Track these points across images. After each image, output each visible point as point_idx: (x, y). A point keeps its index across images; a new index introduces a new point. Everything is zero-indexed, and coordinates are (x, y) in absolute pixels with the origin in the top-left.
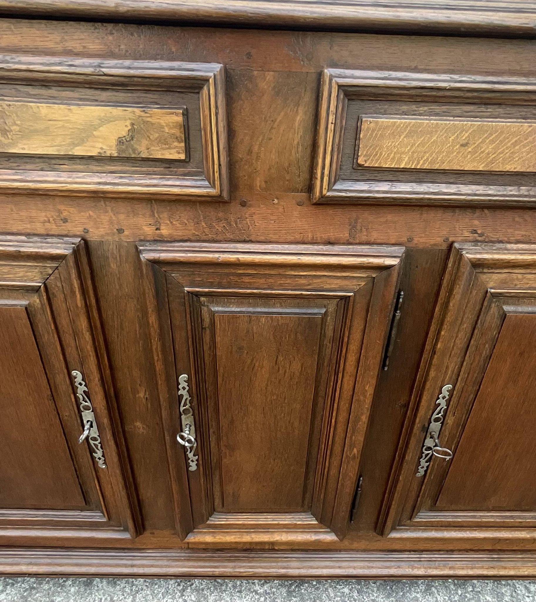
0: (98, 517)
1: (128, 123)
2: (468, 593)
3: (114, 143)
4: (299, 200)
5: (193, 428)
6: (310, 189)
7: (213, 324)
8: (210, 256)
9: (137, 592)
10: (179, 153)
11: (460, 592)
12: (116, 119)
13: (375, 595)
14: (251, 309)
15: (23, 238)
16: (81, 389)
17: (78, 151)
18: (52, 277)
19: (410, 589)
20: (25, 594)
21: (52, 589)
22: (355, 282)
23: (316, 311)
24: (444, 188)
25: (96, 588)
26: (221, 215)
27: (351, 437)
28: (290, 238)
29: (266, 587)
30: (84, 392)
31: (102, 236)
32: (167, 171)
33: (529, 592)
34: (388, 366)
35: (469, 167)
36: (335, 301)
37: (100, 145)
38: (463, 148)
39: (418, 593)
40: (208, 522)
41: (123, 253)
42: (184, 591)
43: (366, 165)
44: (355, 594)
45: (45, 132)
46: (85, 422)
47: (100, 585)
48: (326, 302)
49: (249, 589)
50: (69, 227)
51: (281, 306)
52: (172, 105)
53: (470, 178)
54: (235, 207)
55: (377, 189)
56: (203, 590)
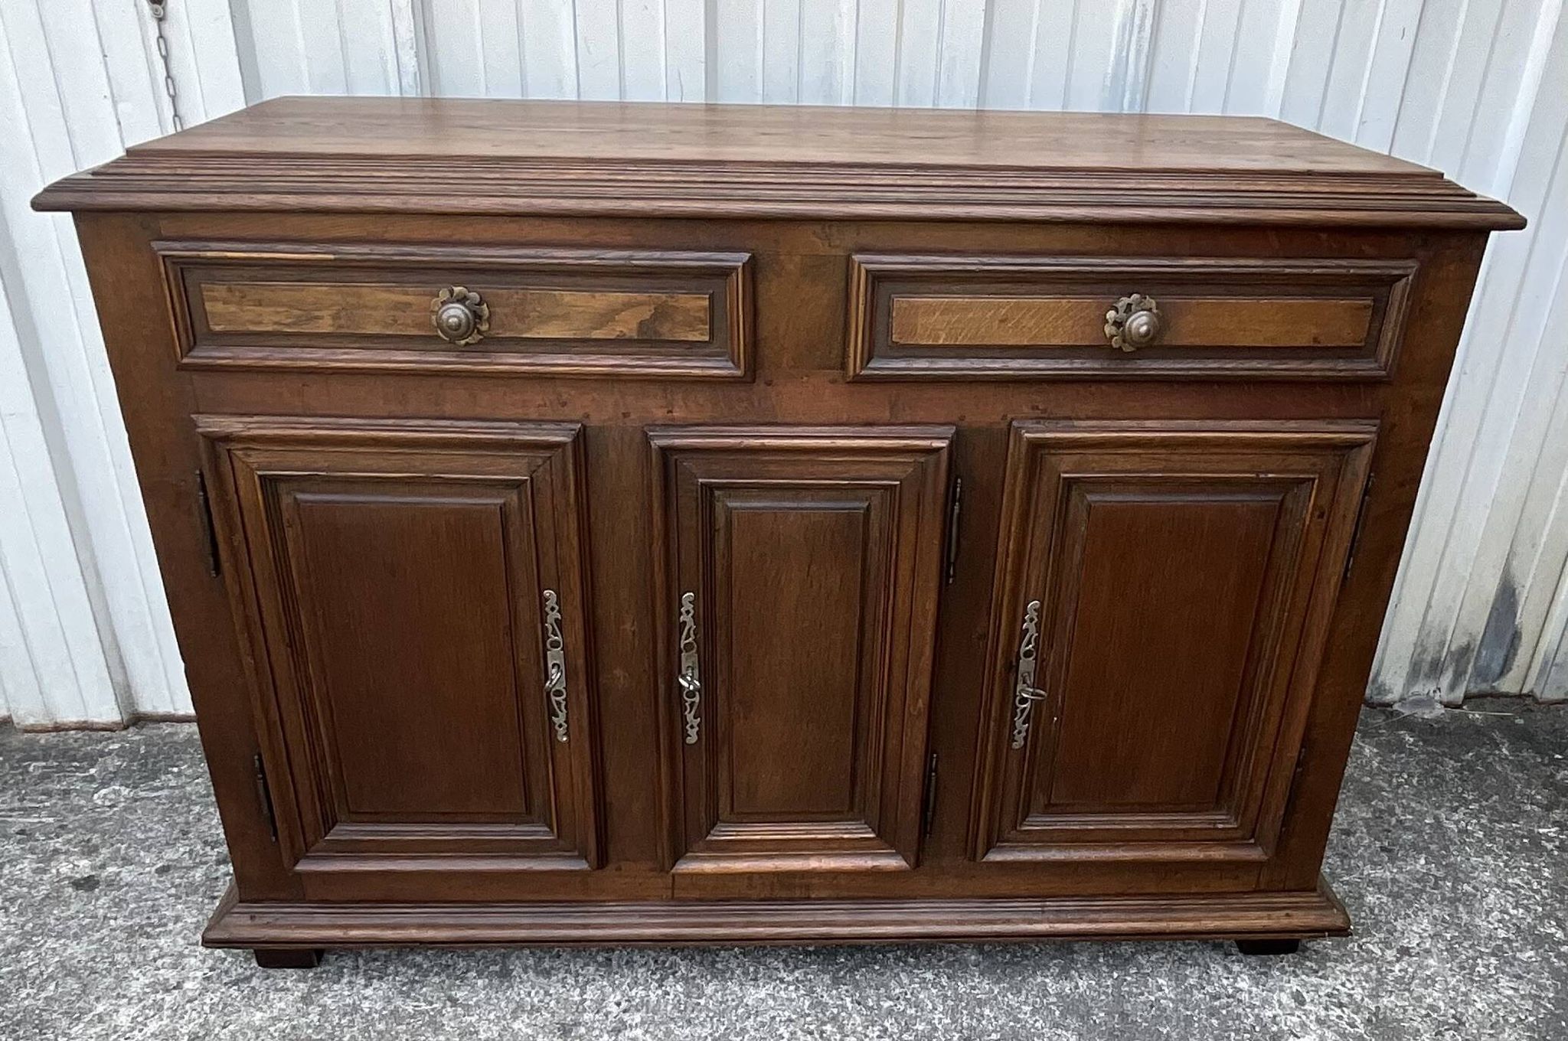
0: (540, 832)
1: (653, 307)
2: (1129, 975)
3: (634, 325)
4: (831, 378)
5: (696, 672)
6: (843, 366)
7: (729, 523)
8: (732, 441)
9: (587, 983)
10: (702, 334)
11: (1115, 975)
12: (640, 304)
13: (977, 980)
14: (776, 504)
15: (516, 425)
16: (553, 616)
17: (597, 334)
18: (541, 469)
19: (1034, 972)
20: (404, 989)
21: (447, 982)
22: (900, 468)
23: (857, 504)
24: (988, 364)
25: (518, 980)
26: (743, 394)
27: (913, 683)
28: (822, 419)
29: (796, 974)
30: (556, 620)
31: (604, 421)
32: (686, 352)
33: (1230, 972)
34: (954, 576)
35: (1011, 342)
36: (879, 493)
37: (619, 329)
38: (1003, 325)
39: (1047, 977)
40: (709, 838)
41: (627, 439)
42: (663, 980)
43: (902, 342)
44: (944, 981)
45: (565, 317)
46: (550, 665)
47: (525, 977)
48: (869, 493)
49: (770, 977)
50: (567, 412)
51: (813, 500)
52: (699, 291)
53: (1017, 353)
54: (760, 386)
55: (915, 366)
56: (694, 978)
